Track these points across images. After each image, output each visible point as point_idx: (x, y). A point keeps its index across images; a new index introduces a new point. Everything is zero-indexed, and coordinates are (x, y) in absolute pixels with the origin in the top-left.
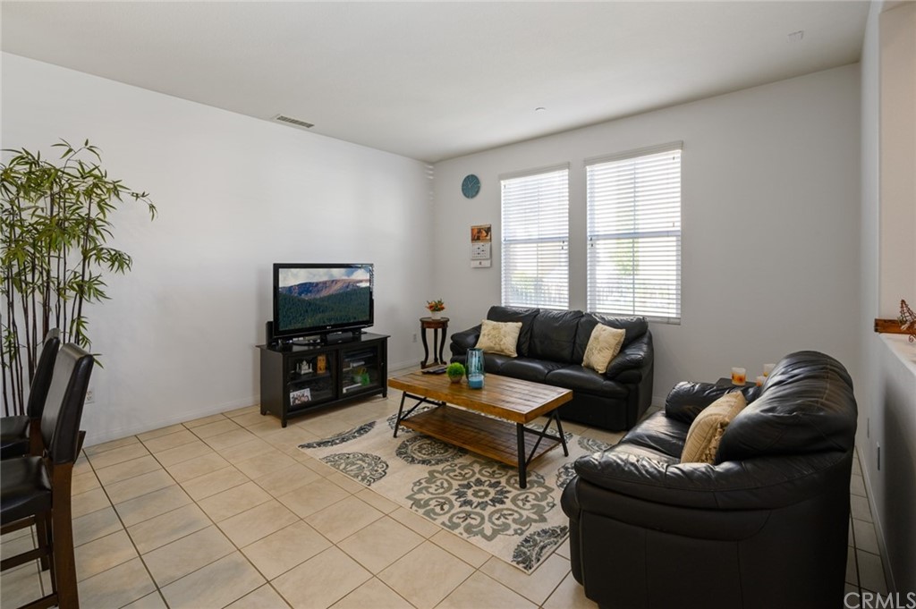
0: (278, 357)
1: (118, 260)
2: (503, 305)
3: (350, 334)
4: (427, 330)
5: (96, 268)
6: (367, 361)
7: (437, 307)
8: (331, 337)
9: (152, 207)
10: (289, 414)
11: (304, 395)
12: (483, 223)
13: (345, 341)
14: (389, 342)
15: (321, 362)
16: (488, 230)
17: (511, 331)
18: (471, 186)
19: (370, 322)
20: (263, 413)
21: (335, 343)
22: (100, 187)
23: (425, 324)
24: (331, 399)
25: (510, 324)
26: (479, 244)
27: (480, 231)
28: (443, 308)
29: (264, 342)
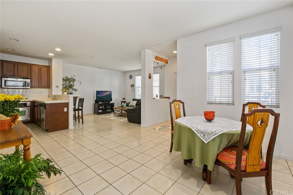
0: (97, 105)
1: (76, 90)
2: (136, 98)
3: (108, 102)
4: (122, 103)
5: (73, 91)
6: (111, 107)
7: (124, 99)
8: (105, 102)
9: (81, 83)
10: (99, 114)
11: (101, 111)
12: (133, 84)
13: (107, 103)
14: (115, 104)
15: (103, 107)
16: (134, 85)
17: (135, 102)
18: (131, 77)
19: (111, 101)
20: (94, 114)
21: (105, 103)
22: (74, 80)
23: (122, 102)
24: (105, 112)
25: (135, 101)
26: (132, 88)
27: (132, 85)
28: (125, 99)
29: (95, 103)
